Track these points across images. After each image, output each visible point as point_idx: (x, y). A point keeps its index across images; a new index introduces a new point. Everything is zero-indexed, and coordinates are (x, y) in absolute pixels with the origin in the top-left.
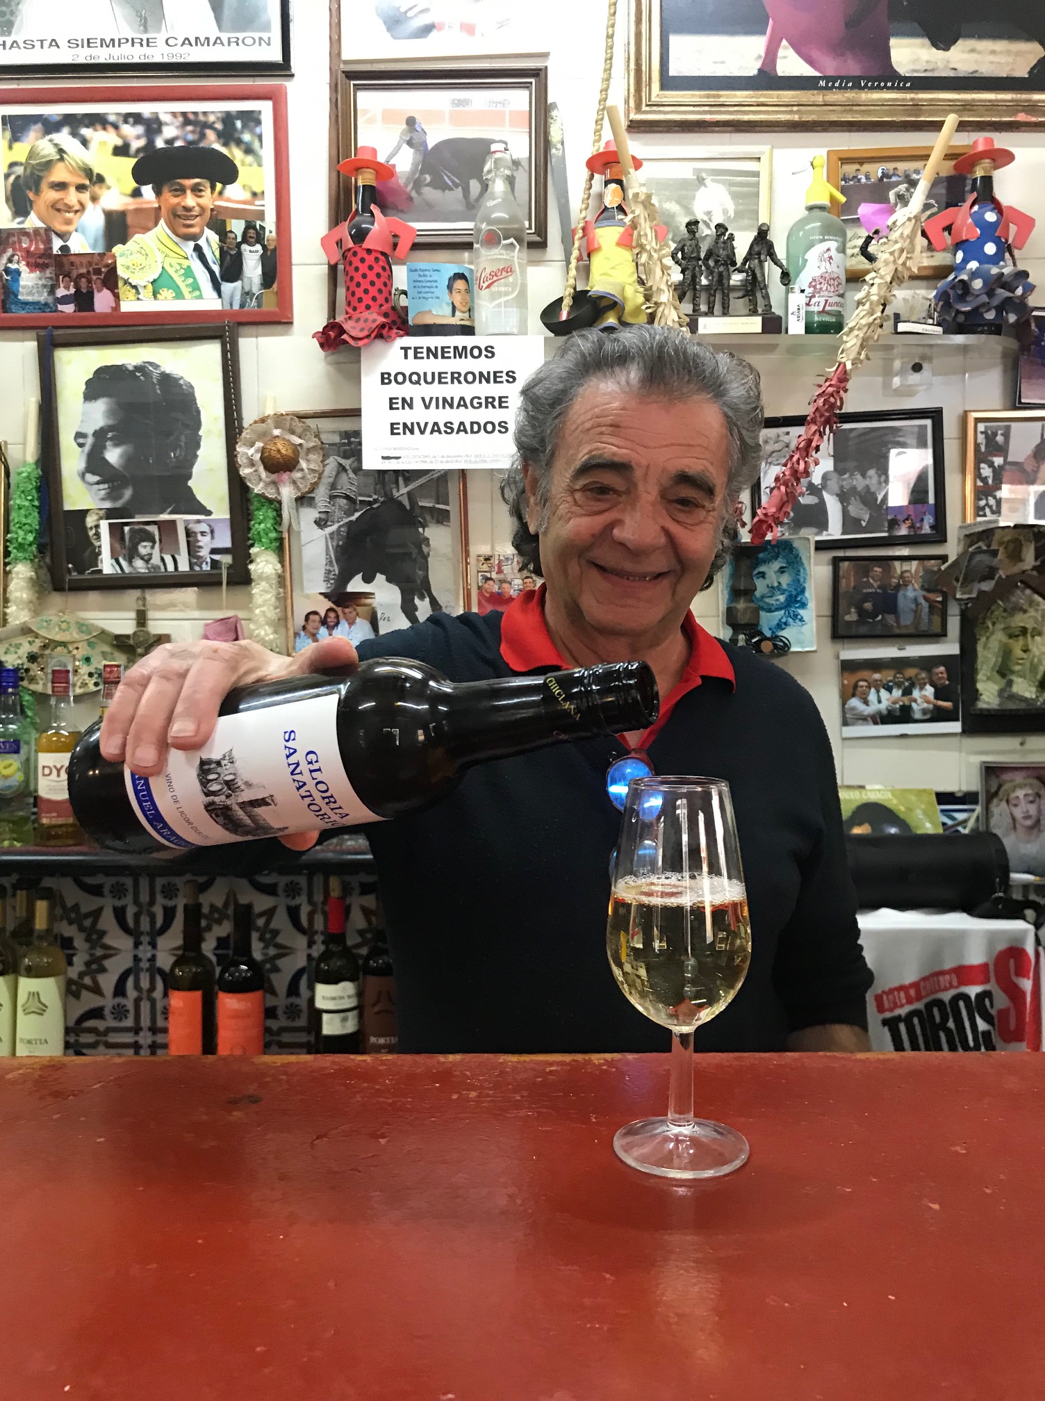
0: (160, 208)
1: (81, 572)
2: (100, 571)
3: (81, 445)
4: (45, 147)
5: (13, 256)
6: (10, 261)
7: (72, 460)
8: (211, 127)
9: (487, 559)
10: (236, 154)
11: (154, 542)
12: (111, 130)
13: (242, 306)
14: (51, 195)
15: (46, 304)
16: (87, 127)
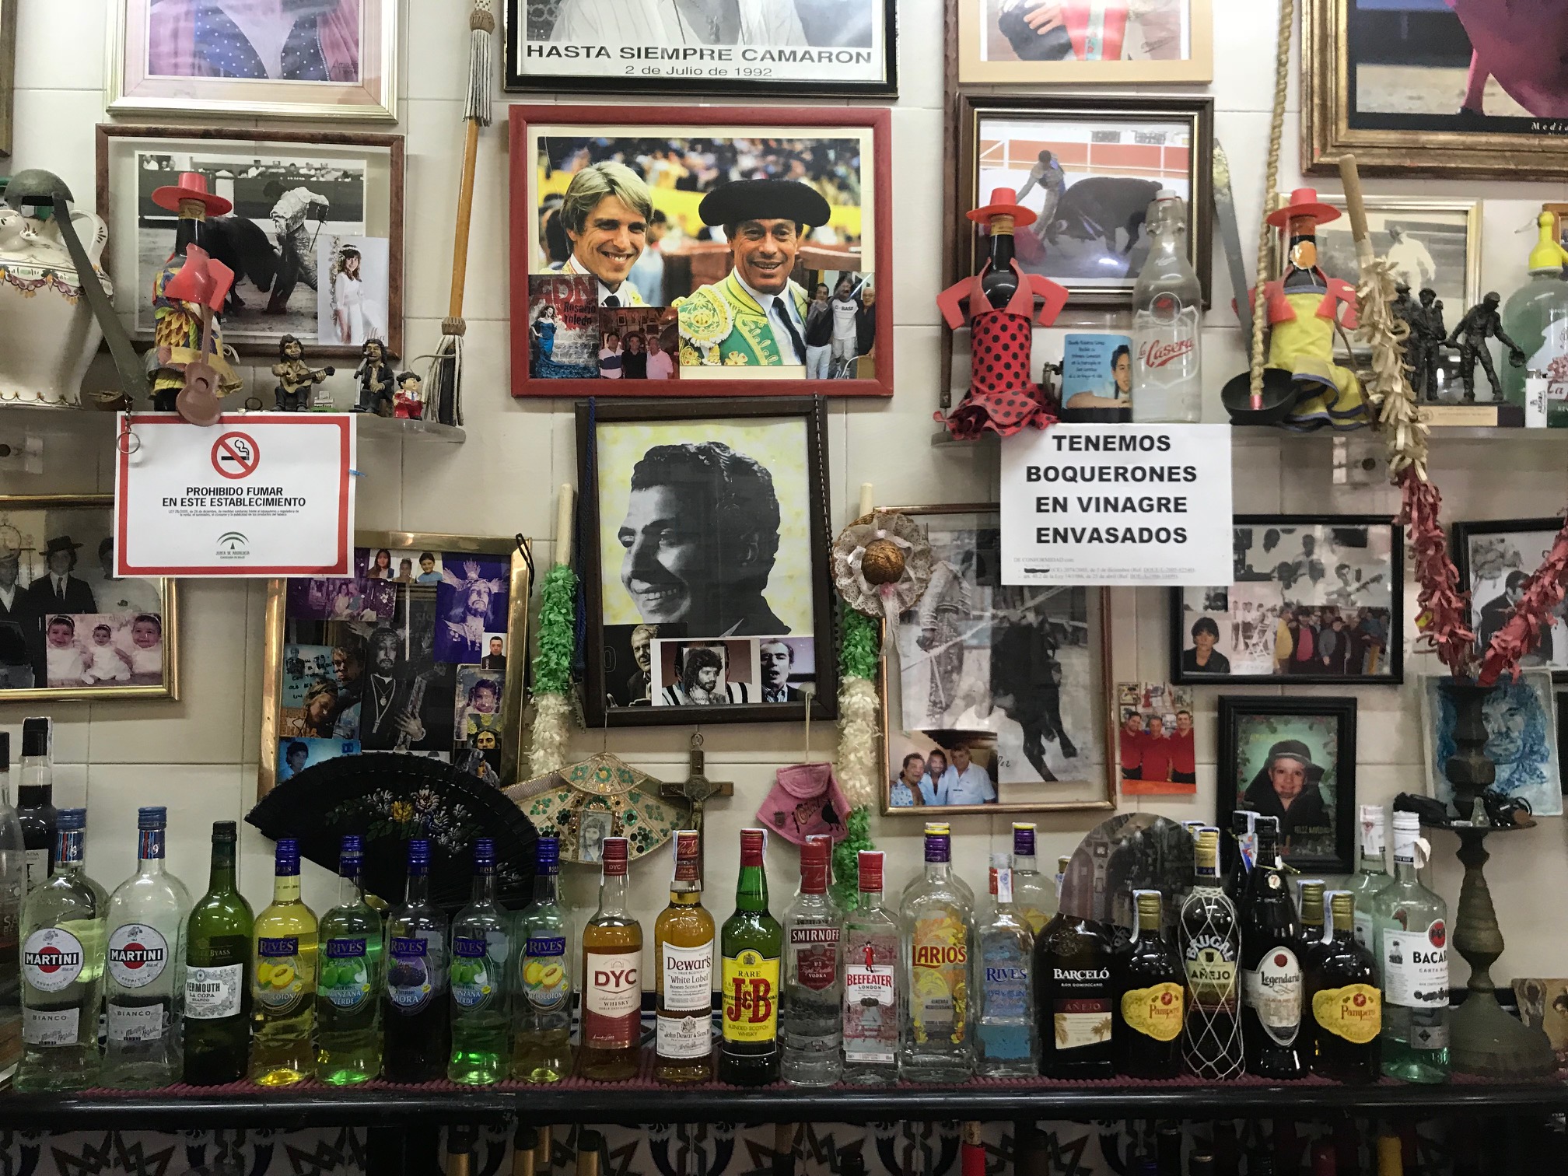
0: (732, 253)
1: (623, 703)
2: (649, 703)
3: (627, 544)
4: (593, 177)
5: (546, 308)
6: (543, 314)
7: (616, 562)
8: (798, 156)
9: (1132, 689)
10: (829, 191)
11: (719, 668)
12: (674, 157)
13: (831, 375)
14: (601, 235)
15: (586, 368)
16: (645, 154)
